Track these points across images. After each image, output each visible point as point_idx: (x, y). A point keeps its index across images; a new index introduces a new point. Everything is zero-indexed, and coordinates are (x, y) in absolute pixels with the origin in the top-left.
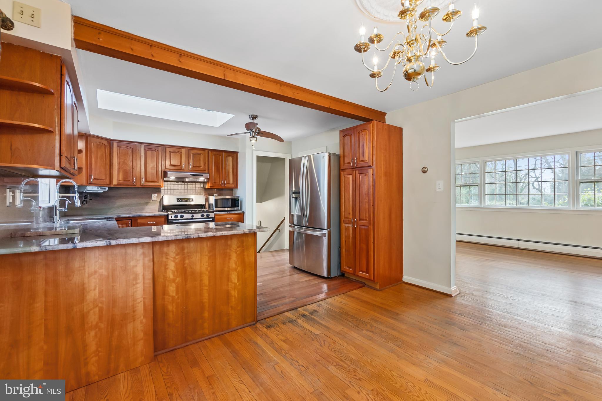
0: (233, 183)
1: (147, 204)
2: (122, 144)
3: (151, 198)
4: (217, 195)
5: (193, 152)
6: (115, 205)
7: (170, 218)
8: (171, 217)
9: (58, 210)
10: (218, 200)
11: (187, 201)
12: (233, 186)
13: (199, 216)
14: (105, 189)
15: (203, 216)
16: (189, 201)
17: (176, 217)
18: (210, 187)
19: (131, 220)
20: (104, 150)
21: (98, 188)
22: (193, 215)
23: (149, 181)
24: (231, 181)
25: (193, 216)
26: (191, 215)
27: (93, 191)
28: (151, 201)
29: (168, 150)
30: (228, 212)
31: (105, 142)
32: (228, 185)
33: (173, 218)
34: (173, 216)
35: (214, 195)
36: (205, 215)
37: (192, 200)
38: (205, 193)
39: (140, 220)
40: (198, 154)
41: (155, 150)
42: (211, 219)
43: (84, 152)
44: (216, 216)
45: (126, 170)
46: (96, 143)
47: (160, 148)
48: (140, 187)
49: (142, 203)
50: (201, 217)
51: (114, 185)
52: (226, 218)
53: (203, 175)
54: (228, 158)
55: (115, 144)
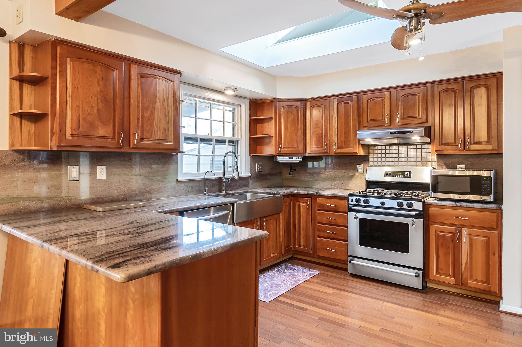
1: (351, 177)
2: (315, 103)
3: (356, 169)
5: (402, 93)
6: (320, 178)
7: (350, 202)
8: (352, 201)
9: (224, 182)
10: (439, 177)
11: (400, 176)
12: (489, 147)
14: (299, 158)
15: (400, 205)
16: (404, 177)
17: (358, 201)
18: (435, 151)
19: (312, 198)
20: (295, 114)
21: (290, 158)
23: (342, 147)
25: (383, 203)
26: (381, 200)
28: (357, 174)
29: (366, 98)
30: (458, 204)
31: (298, 104)
32: (474, 147)
33: (354, 202)
34: (354, 198)
35: (458, 166)
36: (405, 203)
37: (409, 175)
38: (438, 162)
39: (319, 200)
40: (412, 95)
41: (349, 102)
42: (414, 213)
43: (274, 119)
44: (432, 210)
45: (318, 134)
46: (286, 106)
47: (355, 98)
48: (334, 155)
49: (347, 176)
50: (397, 207)
51: (308, 153)
52: (453, 215)
53: (412, 132)
54: (476, 91)
55: (309, 104)
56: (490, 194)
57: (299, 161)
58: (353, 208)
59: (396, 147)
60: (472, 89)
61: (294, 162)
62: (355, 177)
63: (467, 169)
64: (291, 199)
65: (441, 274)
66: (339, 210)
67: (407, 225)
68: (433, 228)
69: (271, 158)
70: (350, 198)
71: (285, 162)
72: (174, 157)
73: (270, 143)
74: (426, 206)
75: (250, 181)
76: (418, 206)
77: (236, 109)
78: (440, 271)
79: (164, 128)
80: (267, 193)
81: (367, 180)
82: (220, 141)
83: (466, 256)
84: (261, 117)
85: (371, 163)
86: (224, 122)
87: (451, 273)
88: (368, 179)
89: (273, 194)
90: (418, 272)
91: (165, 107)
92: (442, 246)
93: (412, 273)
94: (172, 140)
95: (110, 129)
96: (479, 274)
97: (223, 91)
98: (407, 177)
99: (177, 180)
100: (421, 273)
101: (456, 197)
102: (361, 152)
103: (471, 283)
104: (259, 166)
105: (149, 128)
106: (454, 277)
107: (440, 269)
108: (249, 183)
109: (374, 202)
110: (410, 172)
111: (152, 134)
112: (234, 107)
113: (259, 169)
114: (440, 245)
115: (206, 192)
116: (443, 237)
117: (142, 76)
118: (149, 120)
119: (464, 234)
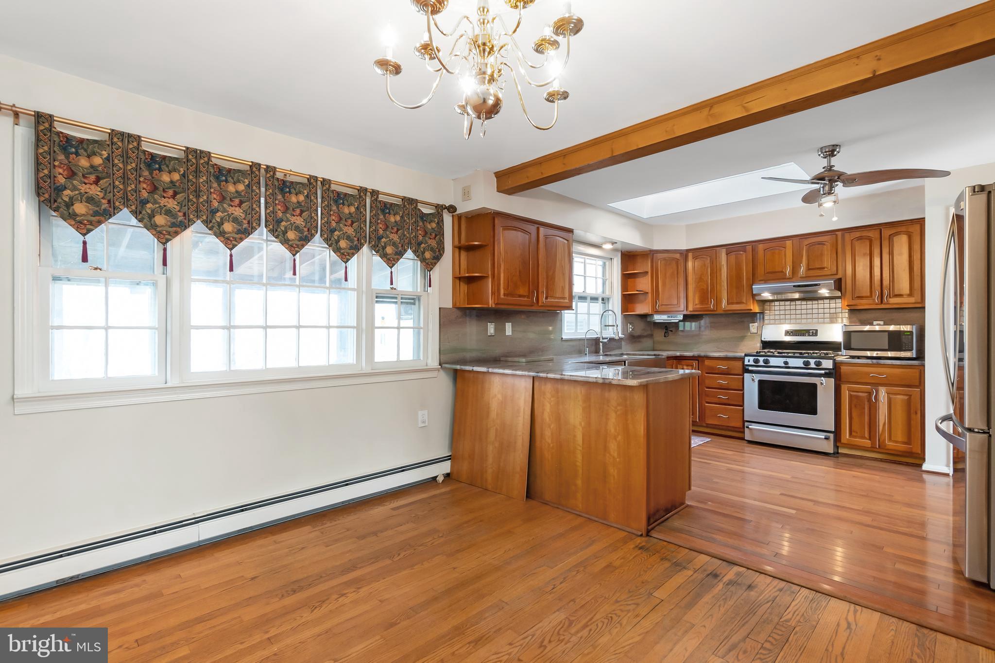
0: (909, 296)
1: (740, 338)
2: (698, 254)
3: (748, 328)
4: (882, 323)
5: (806, 242)
6: (703, 339)
7: (746, 363)
8: (749, 362)
9: (602, 342)
10: (852, 333)
11: (804, 335)
12: (912, 300)
13: (799, 362)
14: (678, 317)
15: (807, 364)
16: (809, 335)
17: (756, 361)
18: (847, 306)
19: (698, 360)
20: (675, 267)
21: (667, 317)
22: (788, 360)
23: (732, 303)
24: (906, 290)
25: (786, 363)
26: (784, 359)
27: (664, 320)
28: (749, 334)
29: (761, 247)
30: (875, 361)
32: (894, 300)
33: (752, 363)
34: (752, 359)
35: (875, 323)
36: (812, 362)
37: (815, 333)
38: (850, 318)
39: (707, 363)
40: (819, 244)
41: (741, 252)
42: (823, 372)
43: (650, 273)
44: (844, 369)
45: (703, 289)
46: (665, 259)
47: (749, 248)
48: (723, 312)
49: (738, 336)
50: (803, 366)
51: (690, 311)
52: (868, 374)
53: (820, 284)
54: (896, 238)
55: (690, 255)
56: (911, 350)
57: (678, 321)
58: (750, 368)
59: (798, 303)
60: (892, 236)
61: (672, 321)
62: (747, 337)
63: (885, 324)
64: (673, 362)
65: (855, 437)
66: (732, 372)
67: (814, 386)
68: (845, 389)
69: (644, 317)
70: (747, 359)
71: (662, 321)
72: (559, 315)
73: (645, 299)
74: (836, 365)
75: (623, 343)
76: (828, 364)
77: (607, 263)
78: (853, 434)
79: (561, 287)
80: (648, 355)
81: (763, 339)
82: (594, 299)
83: (884, 416)
84: (635, 272)
85: (766, 322)
86: (596, 278)
87: (867, 435)
88: (765, 339)
89: (655, 355)
90: (828, 434)
91: (562, 266)
92: (855, 406)
93: (822, 436)
94: (567, 298)
95: (527, 289)
96: (899, 434)
97: (601, 245)
98: (812, 335)
99: (562, 338)
100: (832, 436)
101: (873, 354)
102: (756, 309)
103: (890, 444)
104: (631, 326)
105: (552, 285)
106: (870, 439)
107: (855, 432)
108: (621, 345)
109: (773, 361)
110: (817, 331)
111: (554, 292)
112: (605, 261)
113: (631, 330)
114: (853, 406)
115: (586, 350)
116: (857, 397)
118: (552, 278)
119: (883, 392)
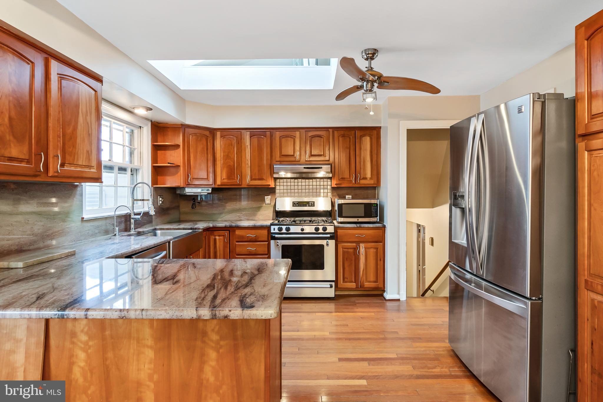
0: (371, 178)
1: (259, 208)
2: (225, 133)
3: (264, 200)
4: (350, 196)
5: (311, 134)
6: (226, 210)
7: (272, 231)
8: (274, 230)
9: (133, 218)
10: (343, 205)
11: (305, 206)
12: (372, 182)
13: (311, 229)
14: (208, 190)
15: (317, 229)
16: (309, 206)
17: (280, 229)
18: (336, 184)
19: (229, 231)
20: (205, 143)
22: (304, 227)
23: (255, 179)
24: (369, 175)
25: (302, 230)
26: (301, 227)
27: (194, 193)
28: (264, 205)
29: (278, 134)
30: (358, 225)
31: (207, 133)
32: (363, 182)
33: (276, 231)
34: (276, 227)
35: (347, 196)
36: (321, 228)
37: (313, 204)
38: (332, 193)
39: (238, 232)
40: (318, 137)
41: (262, 137)
42: (329, 235)
43: (181, 147)
44: (339, 231)
45: (230, 165)
46: (195, 134)
47: (268, 133)
48: (246, 187)
49: (255, 207)
50: (314, 231)
51: (218, 185)
52: (354, 234)
53: (322, 168)
54: (364, 138)
55: (218, 134)
56: (377, 217)
57: (206, 194)
58: (276, 236)
60: (362, 136)
61: (201, 194)
62: (262, 208)
63: (353, 198)
64: (206, 233)
65: (346, 282)
66: (260, 240)
67: (322, 247)
68: (340, 246)
69: (173, 190)
70: (272, 227)
71: (193, 194)
72: (79, 189)
73: (177, 173)
74: (336, 228)
75: (154, 217)
76: (330, 229)
77: (135, 131)
78: (346, 280)
79: (87, 150)
80: (184, 229)
82: (122, 169)
83: (363, 265)
84: (167, 144)
85: (277, 195)
86: (123, 146)
87: (353, 280)
88: (278, 209)
89: (191, 229)
90: (331, 283)
91: (88, 123)
92: (347, 259)
93: (327, 285)
94: (95, 167)
95: (25, 149)
96: (372, 278)
97: (132, 110)
98: (311, 206)
99: (83, 218)
100: (333, 284)
101: (355, 220)
102: (272, 184)
103: (367, 285)
104: (161, 199)
105: (71, 149)
106: (355, 282)
107: (346, 278)
108: (152, 219)
109: (293, 229)
110: (314, 202)
111: (75, 158)
112: (133, 128)
113: (161, 202)
114: (345, 260)
115: (116, 232)
116: (348, 252)
117: (62, 77)
118: (71, 138)
119: (362, 248)
